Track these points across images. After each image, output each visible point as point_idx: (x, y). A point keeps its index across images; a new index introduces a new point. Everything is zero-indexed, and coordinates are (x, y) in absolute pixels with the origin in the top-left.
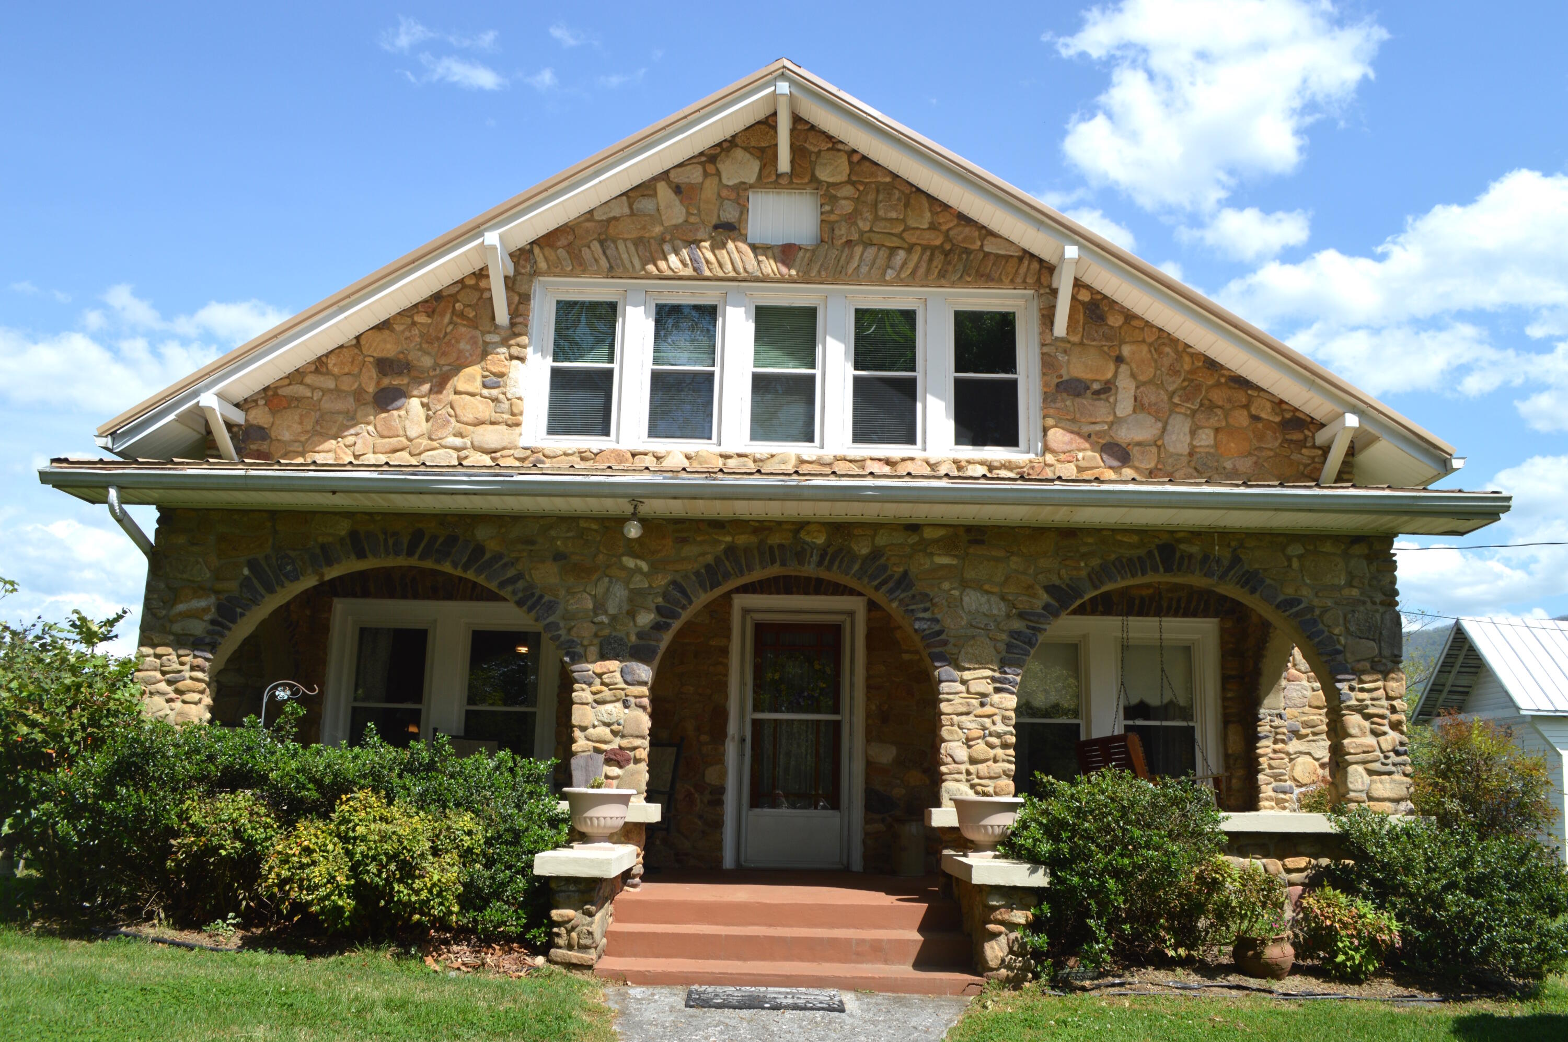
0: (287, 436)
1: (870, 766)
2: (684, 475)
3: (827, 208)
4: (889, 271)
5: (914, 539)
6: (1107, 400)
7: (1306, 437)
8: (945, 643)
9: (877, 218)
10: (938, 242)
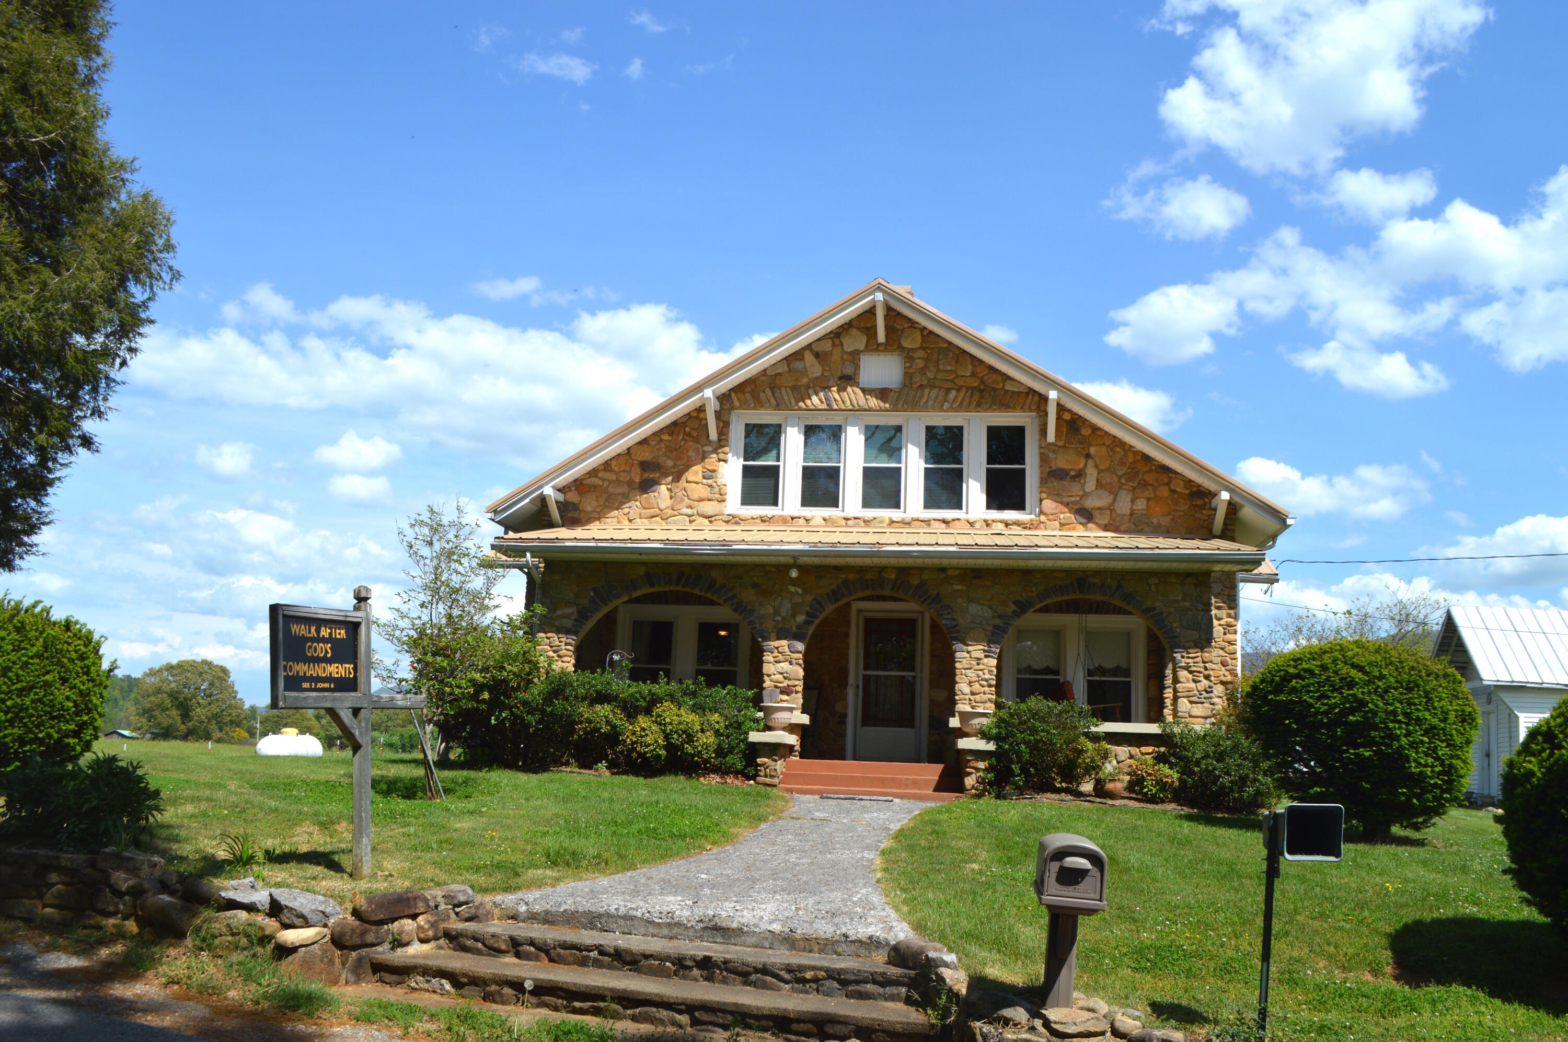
0: (589, 508)
1: (932, 702)
2: (820, 545)
3: (908, 365)
4: (946, 404)
5: (942, 576)
6: (1079, 482)
7: (1205, 503)
8: (958, 631)
9: (939, 370)
10: (976, 384)
